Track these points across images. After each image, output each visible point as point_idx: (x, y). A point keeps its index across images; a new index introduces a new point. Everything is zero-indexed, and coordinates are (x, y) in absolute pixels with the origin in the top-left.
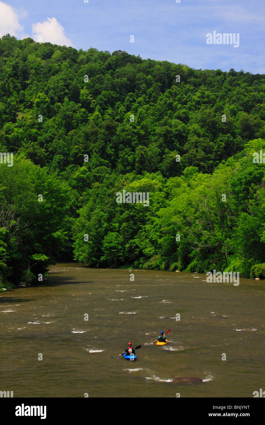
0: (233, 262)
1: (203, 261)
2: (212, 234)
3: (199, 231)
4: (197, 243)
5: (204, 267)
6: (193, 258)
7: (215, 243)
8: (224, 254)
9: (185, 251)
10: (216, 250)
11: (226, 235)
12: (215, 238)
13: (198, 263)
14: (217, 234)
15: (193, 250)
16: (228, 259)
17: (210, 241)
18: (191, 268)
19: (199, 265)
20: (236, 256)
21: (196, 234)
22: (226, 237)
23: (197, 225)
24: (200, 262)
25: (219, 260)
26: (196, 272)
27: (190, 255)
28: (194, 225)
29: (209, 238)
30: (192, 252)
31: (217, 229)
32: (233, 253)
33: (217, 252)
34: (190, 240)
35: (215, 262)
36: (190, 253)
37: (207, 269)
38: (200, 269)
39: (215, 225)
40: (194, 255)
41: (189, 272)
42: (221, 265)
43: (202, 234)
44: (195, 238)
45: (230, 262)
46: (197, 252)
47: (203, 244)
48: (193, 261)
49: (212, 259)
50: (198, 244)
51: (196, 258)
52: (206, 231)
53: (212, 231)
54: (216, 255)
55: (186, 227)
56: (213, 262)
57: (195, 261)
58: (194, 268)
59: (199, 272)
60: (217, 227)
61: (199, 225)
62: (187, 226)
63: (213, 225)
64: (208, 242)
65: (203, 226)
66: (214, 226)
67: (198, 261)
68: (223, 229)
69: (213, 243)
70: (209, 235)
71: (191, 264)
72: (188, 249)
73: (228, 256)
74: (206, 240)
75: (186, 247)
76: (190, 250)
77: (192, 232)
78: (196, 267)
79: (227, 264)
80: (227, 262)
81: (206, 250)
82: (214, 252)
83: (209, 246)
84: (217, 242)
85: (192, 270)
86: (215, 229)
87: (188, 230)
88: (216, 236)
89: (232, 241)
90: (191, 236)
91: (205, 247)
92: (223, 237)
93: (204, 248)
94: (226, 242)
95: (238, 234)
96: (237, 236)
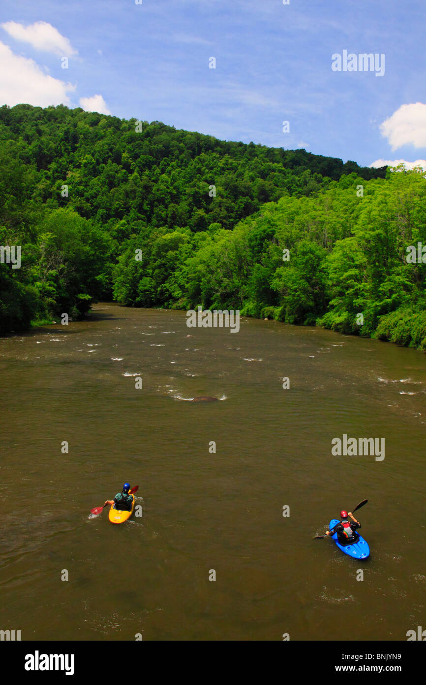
0: (246, 305)
1: (223, 302)
3: (220, 278)
6: (215, 301)
7: (233, 288)
8: (240, 298)
9: (208, 295)
10: (233, 294)
11: (242, 282)
12: (233, 284)
14: (235, 281)
15: (214, 294)
16: (243, 302)
17: (229, 287)
20: (250, 301)
21: (217, 280)
22: (242, 284)
23: (219, 273)
24: (220, 304)
25: (236, 303)
28: (216, 273)
29: (228, 284)
32: (247, 298)
33: (234, 296)
34: (212, 286)
36: (212, 297)
39: (234, 274)
40: (215, 299)
43: (222, 281)
44: (217, 284)
46: (217, 296)
47: (223, 290)
49: (230, 302)
50: (219, 289)
51: (217, 301)
52: (226, 279)
53: (231, 279)
54: (234, 298)
55: (209, 275)
57: (216, 303)
62: (210, 273)
63: (232, 273)
64: (227, 288)
65: (224, 274)
68: (240, 277)
69: (231, 289)
70: (229, 282)
71: (212, 306)
72: (210, 293)
73: (243, 300)
74: (226, 286)
75: (209, 291)
76: (212, 294)
77: (214, 279)
79: (242, 306)
80: (242, 304)
81: (225, 294)
82: (232, 296)
83: (228, 291)
86: (234, 277)
87: (210, 277)
89: (247, 288)
90: (213, 282)
91: (225, 292)
92: (240, 283)
93: (223, 293)
94: (242, 288)
95: (252, 281)
96: (251, 283)
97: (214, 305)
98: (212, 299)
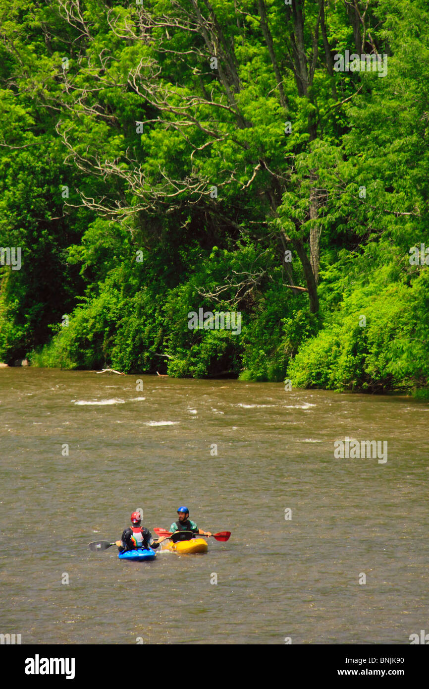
0: (352, 299)
1: (156, 291)
2: (217, 108)
3: (131, 89)
4: (119, 169)
5: (166, 331)
6: (95, 273)
7: (240, 167)
8: (300, 246)
9: (44, 224)
10: (248, 215)
11: (312, 115)
12: (240, 133)
13: (127, 310)
14: (251, 110)
15: (91, 218)
16: (327, 275)
17: (206, 153)
18: (81, 342)
19: (134, 321)
20: (374, 261)
21: (112, 108)
23: (119, 44)
24: (138, 298)
25: (263, 285)
26: (110, 363)
27: (72, 249)
28: (97, 44)
29: (200, 136)
30: (88, 234)
31: (255, 72)
32: (352, 241)
33: (254, 228)
34: (74, 149)
35: (236, 299)
36: (76, 239)
37: (186, 346)
38: (140, 347)
39: (244, 48)
40: (103, 254)
41: (63, 367)
42: (275, 321)
43: (150, 112)
44: (109, 134)
45: (339, 299)
46: (119, 235)
47: (157, 178)
48: (96, 291)
49: (219, 276)
50: (127, 177)
51: (117, 274)
52: (184, 90)
53: (218, 90)
54: (249, 249)
55: (47, 62)
56: (225, 296)
57: (104, 296)
58: (99, 336)
59: (134, 370)
60: (257, 62)
61: (132, 42)
62: (52, 48)
63: (227, 44)
64: (189, 164)
65: (161, 57)
66: (239, 50)
67: (129, 291)
68: (297, 72)
69: (227, 173)
70: (206, 118)
71: (79, 313)
72: (59, 212)
73: (328, 256)
74: (181, 153)
75: (48, 196)
76: (74, 220)
77: (85, 92)
78: (113, 331)
79: (315, 307)
80: (315, 298)
81: (178, 217)
82: (235, 234)
83: (196, 189)
84: (249, 161)
85: (89, 352)
86: (244, 71)
87: (58, 80)
88: (244, 123)
89: (345, 158)
90: (80, 121)
91: (175, 201)
92: (298, 125)
93: (163, 203)
94: (302, 160)
95: (384, 105)
96: (376, 120)
97: (97, 304)
98: (73, 253)
